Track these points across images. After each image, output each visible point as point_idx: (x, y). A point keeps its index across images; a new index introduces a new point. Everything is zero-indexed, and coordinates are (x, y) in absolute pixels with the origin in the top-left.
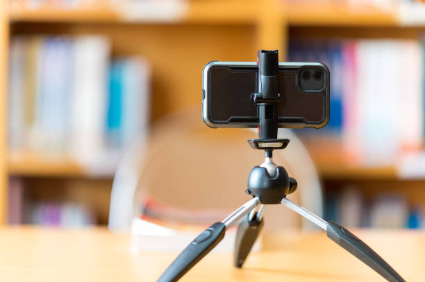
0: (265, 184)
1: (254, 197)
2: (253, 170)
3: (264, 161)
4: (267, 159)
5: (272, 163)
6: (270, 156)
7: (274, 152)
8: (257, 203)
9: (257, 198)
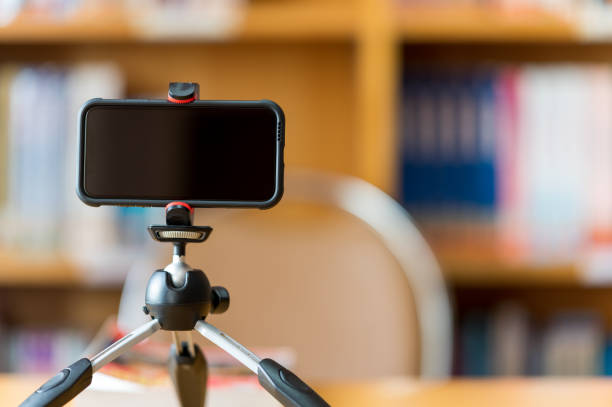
0: (172, 299)
1: (153, 318)
2: (154, 275)
3: (171, 261)
4: (176, 259)
5: (184, 265)
6: (182, 252)
7: (189, 246)
8: (153, 329)
9: (156, 320)
